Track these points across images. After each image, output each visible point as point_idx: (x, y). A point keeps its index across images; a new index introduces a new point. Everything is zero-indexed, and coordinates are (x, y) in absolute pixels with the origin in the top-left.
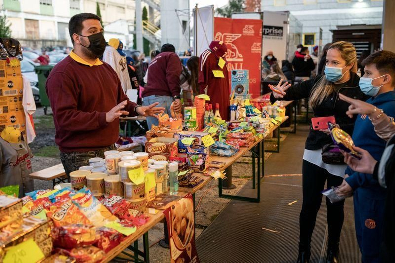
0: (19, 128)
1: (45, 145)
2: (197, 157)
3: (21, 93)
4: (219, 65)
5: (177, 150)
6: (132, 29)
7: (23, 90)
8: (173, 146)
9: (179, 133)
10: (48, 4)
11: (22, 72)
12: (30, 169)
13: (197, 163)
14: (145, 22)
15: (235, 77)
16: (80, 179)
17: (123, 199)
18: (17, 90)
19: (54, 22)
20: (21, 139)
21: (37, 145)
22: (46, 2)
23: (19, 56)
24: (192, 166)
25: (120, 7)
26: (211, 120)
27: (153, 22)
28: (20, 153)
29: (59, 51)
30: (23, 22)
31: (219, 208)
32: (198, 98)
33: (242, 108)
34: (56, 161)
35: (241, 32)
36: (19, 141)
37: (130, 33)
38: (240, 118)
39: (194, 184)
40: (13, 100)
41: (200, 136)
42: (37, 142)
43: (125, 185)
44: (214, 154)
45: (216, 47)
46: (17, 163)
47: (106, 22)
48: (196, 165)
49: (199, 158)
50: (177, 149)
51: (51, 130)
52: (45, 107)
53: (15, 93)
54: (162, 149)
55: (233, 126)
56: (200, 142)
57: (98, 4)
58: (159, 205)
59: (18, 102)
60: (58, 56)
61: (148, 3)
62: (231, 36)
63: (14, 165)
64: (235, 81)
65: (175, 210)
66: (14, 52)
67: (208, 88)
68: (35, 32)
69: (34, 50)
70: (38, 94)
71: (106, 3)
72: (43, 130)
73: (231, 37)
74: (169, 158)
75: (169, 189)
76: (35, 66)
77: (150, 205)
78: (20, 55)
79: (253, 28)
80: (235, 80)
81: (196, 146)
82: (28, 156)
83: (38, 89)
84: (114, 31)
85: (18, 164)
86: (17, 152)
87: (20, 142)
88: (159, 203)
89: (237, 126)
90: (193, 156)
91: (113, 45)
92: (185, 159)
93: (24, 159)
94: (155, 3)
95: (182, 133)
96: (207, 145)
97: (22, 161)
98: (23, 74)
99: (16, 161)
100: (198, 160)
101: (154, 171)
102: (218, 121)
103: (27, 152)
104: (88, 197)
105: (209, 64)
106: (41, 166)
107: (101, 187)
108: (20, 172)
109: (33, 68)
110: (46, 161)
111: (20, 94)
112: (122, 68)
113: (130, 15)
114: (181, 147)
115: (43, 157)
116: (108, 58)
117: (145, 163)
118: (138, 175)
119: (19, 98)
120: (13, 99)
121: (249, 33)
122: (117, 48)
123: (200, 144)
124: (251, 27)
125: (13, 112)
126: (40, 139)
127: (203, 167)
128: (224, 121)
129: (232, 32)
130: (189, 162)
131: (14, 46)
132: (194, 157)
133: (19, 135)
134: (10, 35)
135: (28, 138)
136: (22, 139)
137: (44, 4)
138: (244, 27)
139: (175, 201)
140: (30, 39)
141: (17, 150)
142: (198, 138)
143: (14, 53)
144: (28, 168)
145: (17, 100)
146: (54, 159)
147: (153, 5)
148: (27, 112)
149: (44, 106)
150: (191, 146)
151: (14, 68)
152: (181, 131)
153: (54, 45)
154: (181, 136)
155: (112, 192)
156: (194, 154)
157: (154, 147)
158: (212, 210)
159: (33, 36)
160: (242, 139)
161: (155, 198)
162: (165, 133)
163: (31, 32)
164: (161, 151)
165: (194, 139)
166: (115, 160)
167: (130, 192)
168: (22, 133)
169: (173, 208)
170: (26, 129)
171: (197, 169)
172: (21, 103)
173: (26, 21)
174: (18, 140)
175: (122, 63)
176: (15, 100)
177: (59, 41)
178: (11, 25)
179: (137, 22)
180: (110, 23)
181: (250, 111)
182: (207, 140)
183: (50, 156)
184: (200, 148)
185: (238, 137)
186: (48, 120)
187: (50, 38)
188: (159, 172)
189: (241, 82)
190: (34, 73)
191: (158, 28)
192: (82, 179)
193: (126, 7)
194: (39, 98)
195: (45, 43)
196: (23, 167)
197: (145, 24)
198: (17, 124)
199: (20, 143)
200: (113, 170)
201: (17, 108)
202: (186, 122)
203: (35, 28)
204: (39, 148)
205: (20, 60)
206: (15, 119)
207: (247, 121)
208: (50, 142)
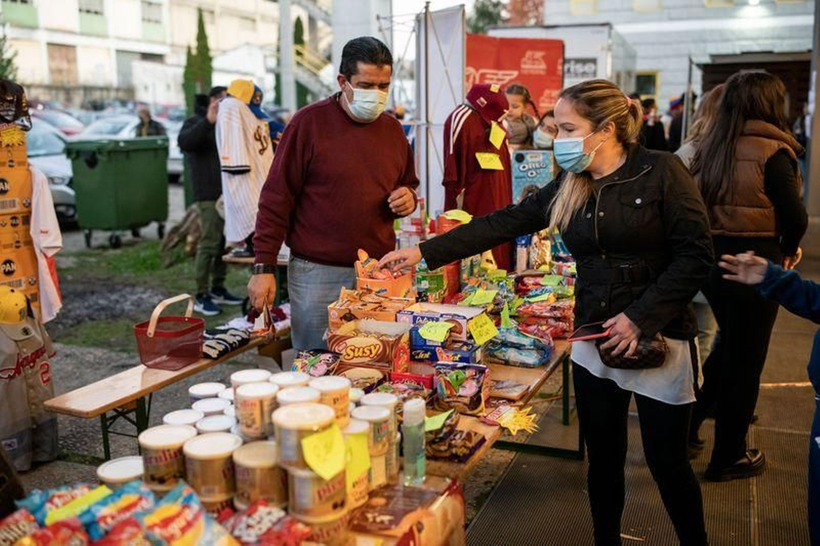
0: (24, 287)
1: (87, 319)
2: (462, 375)
3: (27, 207)
4: (491, 139)
5: (409, 354)
6: (272, 63)
7: (31, 200)
8: (400, 345)
9: (409, 309)
10: (96, 13)
11: (29, 157)
12: (48, 383)
13: (461, 392)
14: (299, 48)
15: (521, 168)
16: (167, 454)
17: (289, 518)
18: (17, 200)
19: (108, 49)
20: (26, 314)
21: (67, 318)
22: (93, 9)
23: (22, 121)
24: (448, 397)
25: (246, 18)
26: (476, 270)
27: (316, 49)
28: (24, 347)
29: (120, 109)
30: (44, 49)
31: (491, 475)
32: (446, 220)
33: (543, 241)
34: (109, 357)
35: (517, 67)
36: (20, 320)
37: (269, 71)
38: (540, 265)
39: (464, 455)
40: (9, 222)
41: (464, 318)
42: (69, 311)
43: (293, 477)
44: (496, 360)
45: (482, 99)
46: (18, 371)
47: (218, 50)
48: (460, 396)
49: (467, 379)
50: (408, 351)
51: (102, 283)
52: (87, 231)
53: (14, 206)
54: (371, 353)
55: (525, 285)
56: (464, 332)
57: (200, 12)
58: (382, 522)
59: (21, 227)
60: (114, 120)
61: (305, 8)
62: (496, 74)
63: (10, 377)
64: (521, 178)
65: (424, 534)
66: (12, 111)
67: (466, 194)
68: (69, 71)
69: (66, 106)
70: (73, 201)
71: (217, 10)
72: (83, 283)
73: (495, 77)
74: (390, 375)
75: (401, 468)
76: (65, 142)
77: (356, 522)
78: (24, 118)
79: (544, 57)
80: (521, 174)
81: (455, 342)
82: (43, 353)
83: (71, 192)
84: (234, 68)
85: (19, 373)
86: (18, 346)
87: (24, 321)
88: (380, 514)
89: (537, 284)
90: (452, 372)
91: (238, 95)
92: (432, 380)
93: (34, 361)
94: (320, 9)
95: (418, 308)
96: (480, 341)
97: (28, 367)
98: (30, 161)
99: (14, 367)
100: (463, 385)
101: (365, 427)
102: (489, 271)
103: (40, 343)
104: (189, 514)
105: (468, 138)
106: (75, 370)
107: (225, 476)
108: (25, 392)
109: (62, 146)
110: (89, 355)
111: (25, 210)
112: (260, 147)
113: (268, 34)
114: (416, 344)
115: (81, 346)
116: (228, 123)
117: (342, 406)
118: (328, 447)
119: (23, 217)
120: (8, 220)
121: (535, 69)
122: (248, 102)
123: (463, 337)
124: (539, 54)
125: (8, 250)
126: (76, 305)
127: (475, 401)
128: (503, 273)
129: (499, 66)
130: (442, 389)
131: (11, 98)
132: (455, 377)
133: (23, 304)
134: (15, 76)
135: (44, 311)
136: (30, 313)
137: (88, 12)
138: (523, 56)
139: (422, 508)
140: (59, 84)
141: (16, 341)
142: (460, 324)
143: (10, 113)
144: (44, 382)
145: (18, 222)
146: (105, 351)
147: (316, 13)
148: (41, 251)
149: (84, 228)
150: (444, 345)
151: (10, 149)
152: (412, 304)
153: (108, 97)
154: (415, 318)
155: (255, 494)
156: (454, 368)
157: (353, 348)
158: (474, 481)
159: (64, 79)
160: (557, 319)
161: (367, 498)
162: (375, 309)
163: (60, 71)
164: (368, 359)
165: (451, 325)
166: (261, 402)
167: (306, 495)
168: (28, 302)
169: (420, 531)
170: (38, 288)
171: (461, 405)
172: (28, 230)
173: (51, 47)
174: (19, 316)
175: (260, 136)
176: (14, 222)
177: (118, 90)
178: (16, 54)
179: (282, 49)
180: (224, 52)
181: (559, 247)
182: (481, 326)
183: (97, 344)
184: (465, 348)
185: (548, 314)
186: (93, 260)
187: (101, 82)
188: (378, 428)
189: (535, 180)
190: (64, 157)
191: (327, 61)
192: (172, 452)
193: (258, 18)
194: (76, 211)
195: (91, 94)
196: (30, 381)
197: (299, 53)
198: (18, 279)
199: (26, 324)
200: (257, 429)
201: (18, 242)
202: (420, 277)
203: (69, 61)
204: (72, 326)
205: (25, 129)
206: (14, 267)
207: (560, 274)
208: (98, 310)
